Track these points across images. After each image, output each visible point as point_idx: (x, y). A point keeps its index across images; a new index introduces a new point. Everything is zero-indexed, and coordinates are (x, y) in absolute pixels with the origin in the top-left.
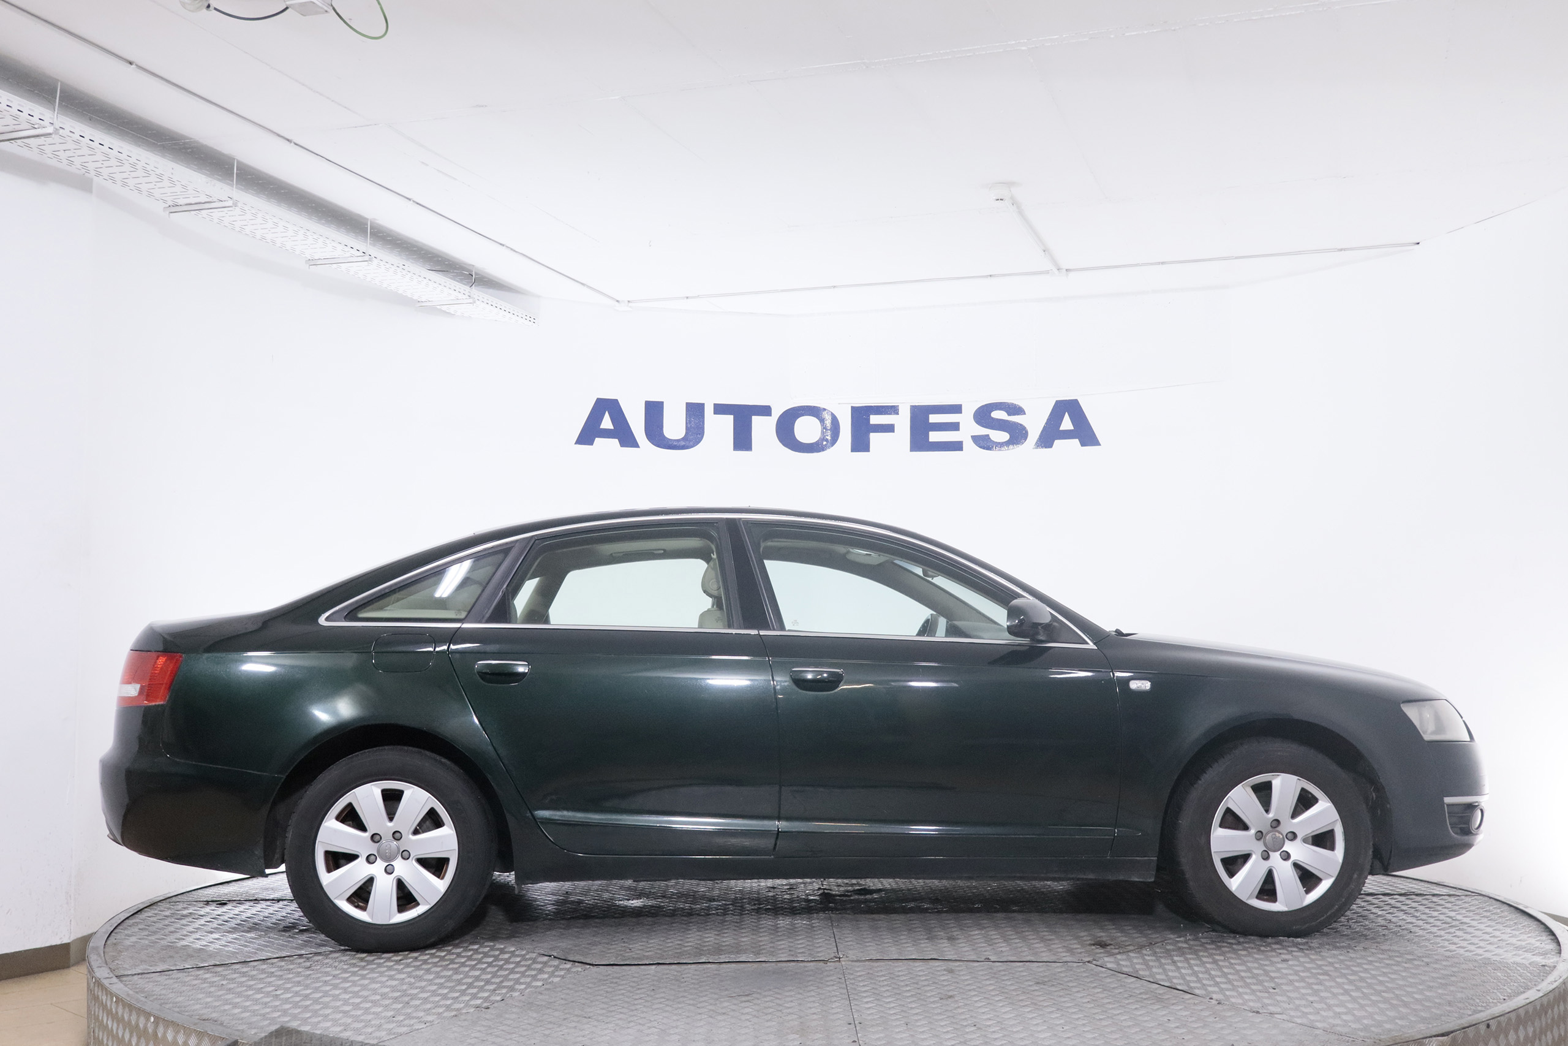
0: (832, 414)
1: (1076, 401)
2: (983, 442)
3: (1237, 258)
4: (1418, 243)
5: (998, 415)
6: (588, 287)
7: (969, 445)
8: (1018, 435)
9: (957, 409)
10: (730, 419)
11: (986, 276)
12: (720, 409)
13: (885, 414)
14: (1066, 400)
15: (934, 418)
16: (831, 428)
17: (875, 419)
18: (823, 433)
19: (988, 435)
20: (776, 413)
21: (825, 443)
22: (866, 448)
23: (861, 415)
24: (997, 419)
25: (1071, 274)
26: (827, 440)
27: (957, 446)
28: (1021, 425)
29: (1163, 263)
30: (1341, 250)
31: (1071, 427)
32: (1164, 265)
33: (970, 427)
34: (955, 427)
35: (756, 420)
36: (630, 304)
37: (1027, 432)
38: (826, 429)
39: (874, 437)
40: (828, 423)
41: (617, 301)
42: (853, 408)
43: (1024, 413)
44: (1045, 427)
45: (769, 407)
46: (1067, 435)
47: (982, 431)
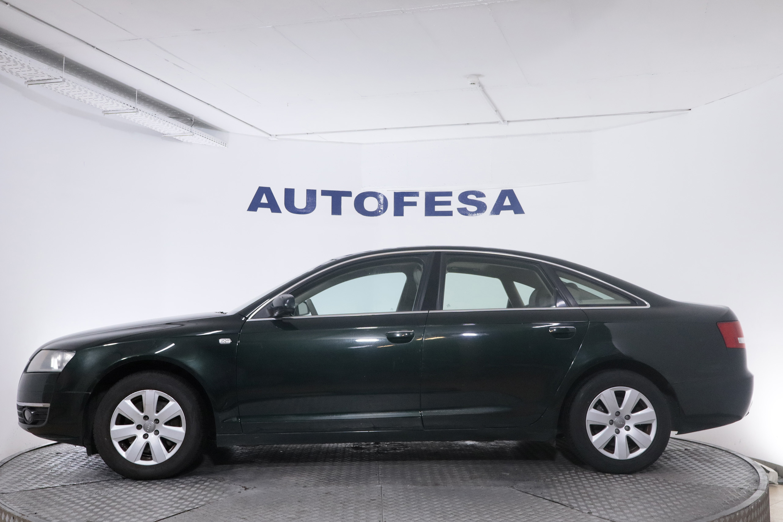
0: (384, 196)
1: (512, 190)
2: (463, 211)
3: (596, 116)
4: (690, 110)
5: (471, 197)
6: (254, 127)
7: (456, 213)
8: (482, 208)
9: (449, 194)
10: (329, 198)
11: (466, 124)
12: (324, 193)
13: (412, 196)
14: (507, 190)
15: (437, 199)
16: (383, 204)
17: (406, 199)
18: (379, 206)
19: (466, 208)
20: (354, 195)
21: (380, 211)
22: (402, 215)
23: (399, 197)
24: (471, 199)
25: (510, 124)
26: (381, 210)
27: (450, 213)
28: (483, 203)
29: (558, 118)
30: (651, 112)
31: (509, 204)
32: (558, 120)
33: (456, 204)
34: (448, 203)
35: (344, 199)
36: (277, 137)
37: (486, 207)
38: (381, 204)
39: (406, 208)
40: (382, 200)
41: (270, 135)
42: (395, 193)
43: (485, 197)
44: (495, 204)
45: (351, 192)
46: (507, 208)
47: (463, 206)
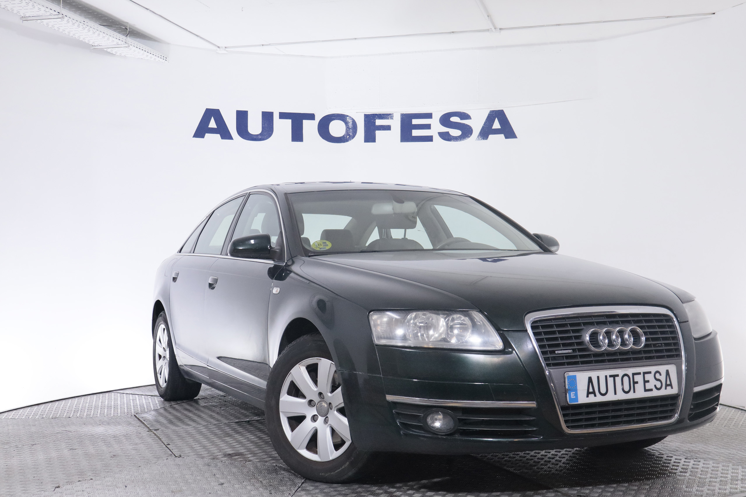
0: (353, 119)
1: (502, 111)
2: (445, 136)
4: (714, 13)
5: (454, 119)
7: (437, 138)
8: (467, 131)
9: (429, 116)
10: (289, 122)
11: (450, 33)
12: (283, 116)
13: (385, 119)
14: (497, 110)
15: (415, 122)
16: (352, 128)
17: (379, 122)
18: (347, 131)
19: (448, 132)
20: (318, 118)
21: (348, 137)
22: (374, 140)
23: (370, 119)
24: (454, 122)
25: (503, 32)
26: (349, 135)
27: (429, 139)
28: (468, 126)
29: (559, 25)
30: (668, 17)
31: (499, 127)
33: (437, 128)
34: (428, 127)
35: (305, 122)
36: (227, 49)
37: (472, 130)
38: (349, 129)
39: (378, 133)
40: (350, 125)
41: (218, 47)
42: (365, 115)
43: (471, 119)
44: (483, 127)
45: (314, 114)
46: (496, 132)
47: (445, 129)
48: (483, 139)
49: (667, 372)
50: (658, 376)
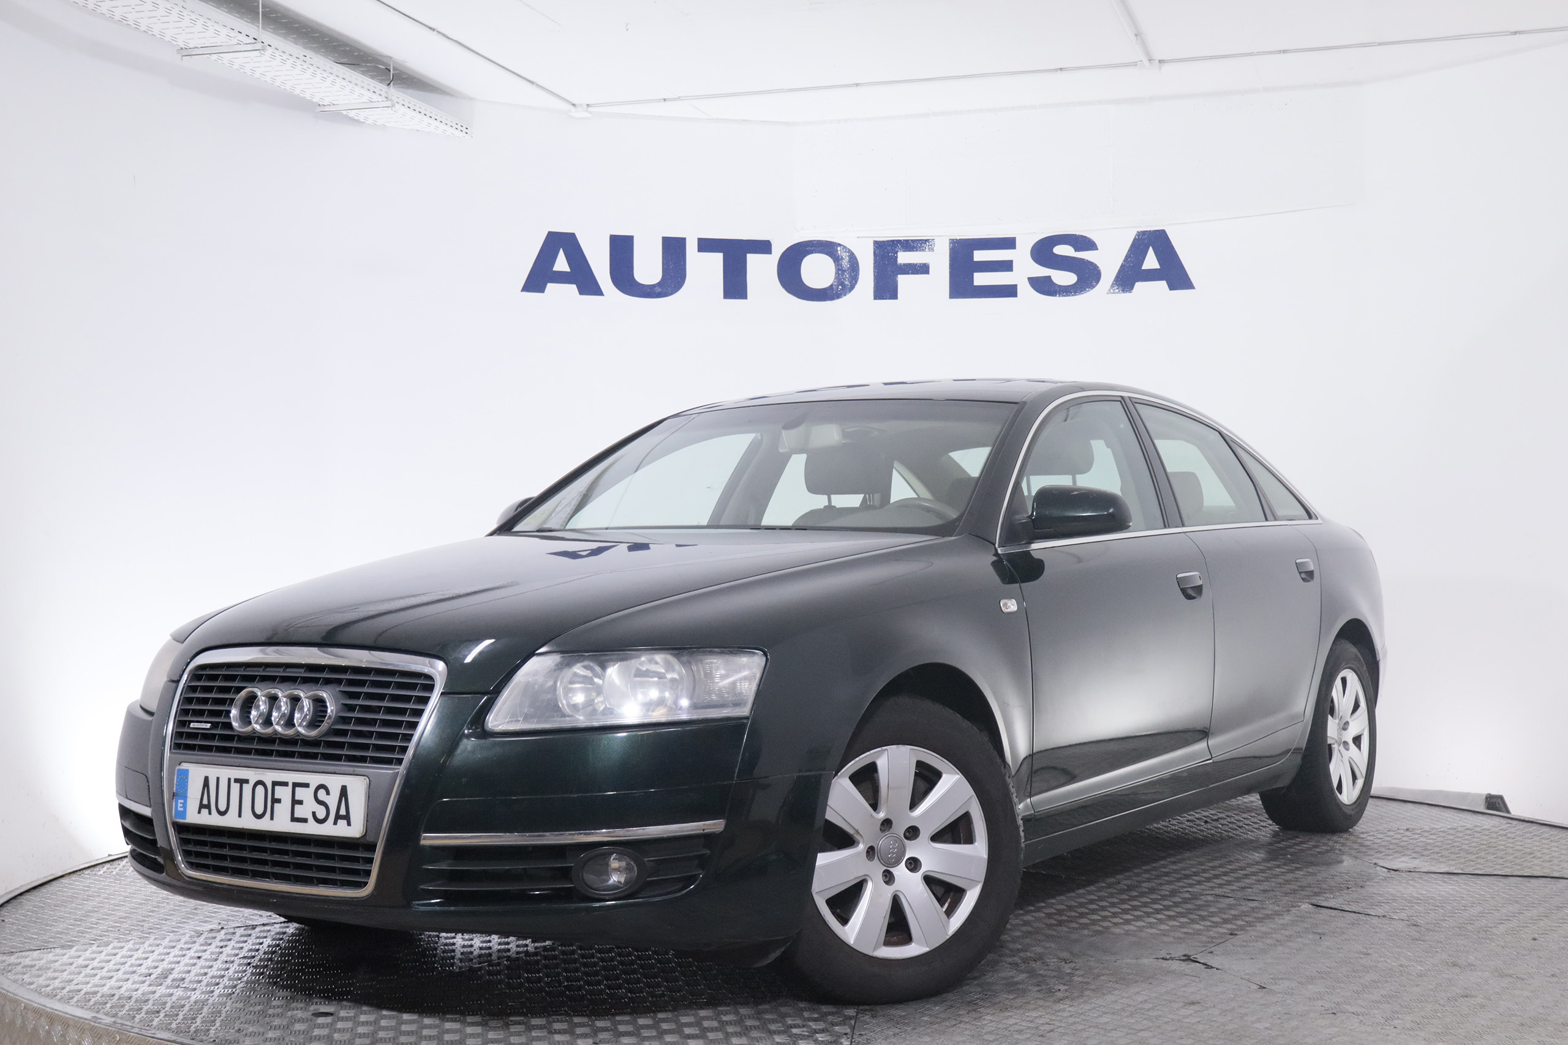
0: (849, 251)
1: (1163, 231)
2: (1043, 286)
3: (1380, 44)
5: (1063, 250)
6: (538, 85)
7: (1025, 290)
8: (1088, 276)
9: (1009, 243)
10: (718, 258)
11: (1056, 70)
12: (706, 245)
13: (917, 250)
14: (1151, 231)
15: (980, 256)
16: (848, 270)
17: (904, 257)
18: (838, 275)
19: (1049, 277)
20: (778, 250)
21: (839, 288)
22: (893, 295)
23: (886, 251)
24: (1062, 256)
25: (1166, 67)
26: (842, 284)
27: (1010, 291)
28: (1092, 263)
29: (1284, 52)
30: (1516, 33)
31: (1156, 265)
32: (1286, 55)
33: (1025, 268)
34: (1007, 266)
35: (753, 260)
36: (590, 109)
37: (1099, 273)
38: (843, 271)
39: (902, 280)
40: (845, 263)
41: (573, 105)
42: (876, 242)
43: (1097, 249)
44: (1122, 266)
45: (769, 241)
46: (1151, 276)
47: (1042, 271)
48: (1123, 291)
49: (344, 792)
50: (322, 794)
